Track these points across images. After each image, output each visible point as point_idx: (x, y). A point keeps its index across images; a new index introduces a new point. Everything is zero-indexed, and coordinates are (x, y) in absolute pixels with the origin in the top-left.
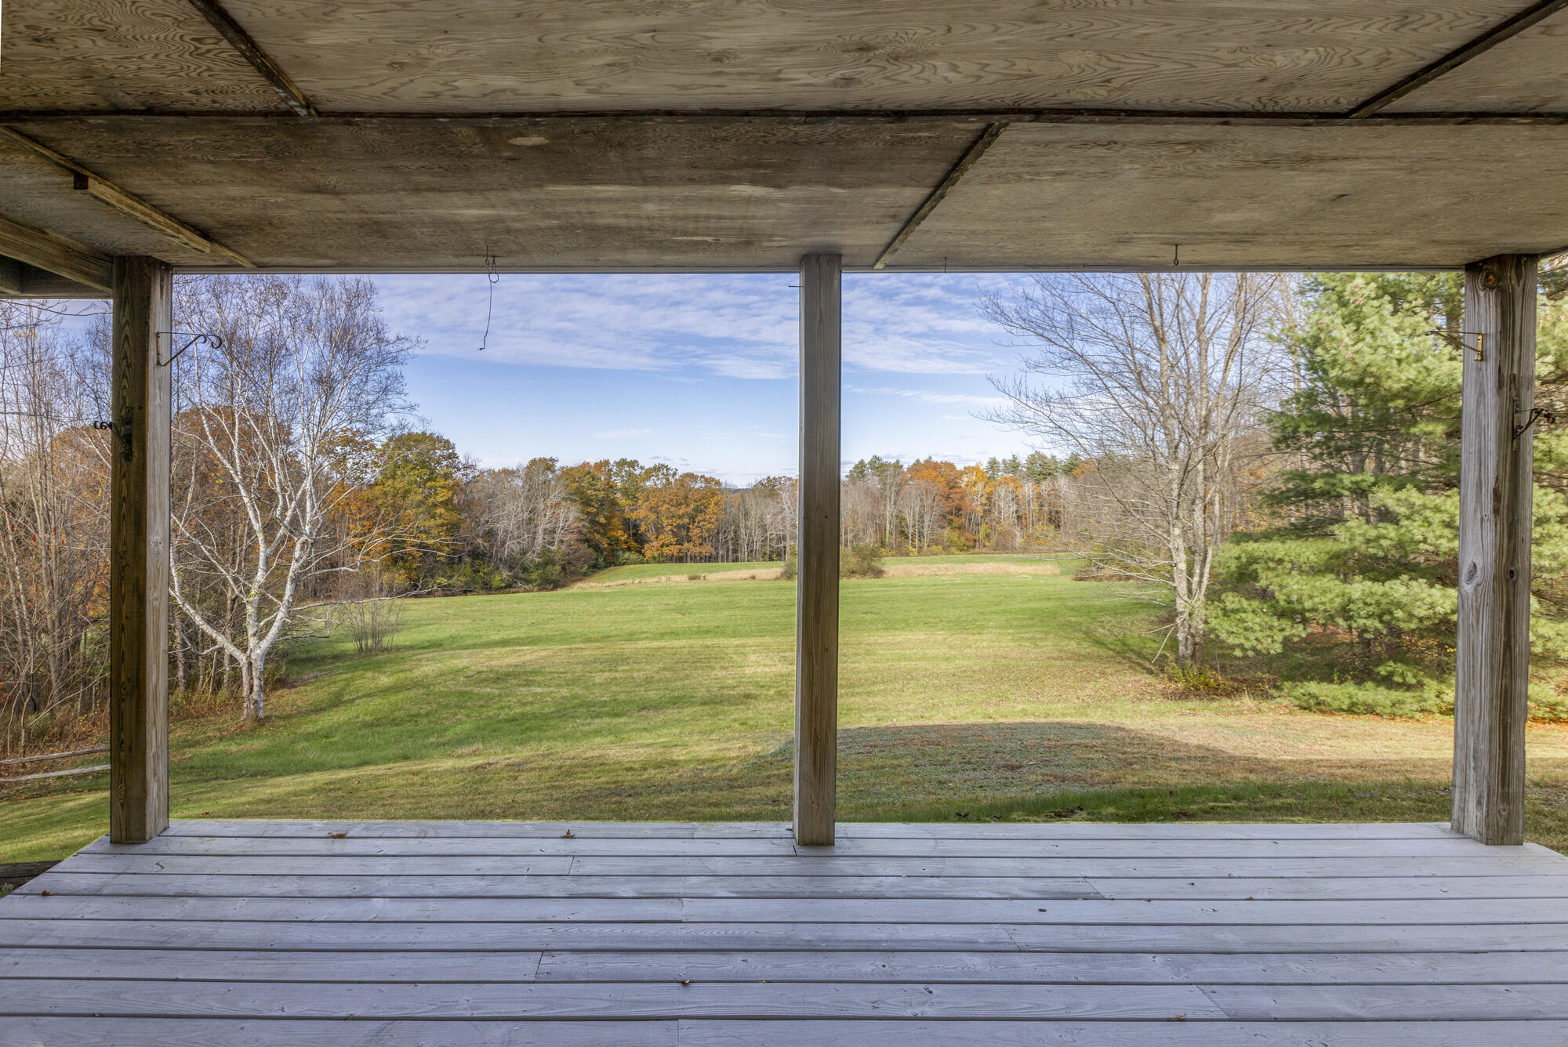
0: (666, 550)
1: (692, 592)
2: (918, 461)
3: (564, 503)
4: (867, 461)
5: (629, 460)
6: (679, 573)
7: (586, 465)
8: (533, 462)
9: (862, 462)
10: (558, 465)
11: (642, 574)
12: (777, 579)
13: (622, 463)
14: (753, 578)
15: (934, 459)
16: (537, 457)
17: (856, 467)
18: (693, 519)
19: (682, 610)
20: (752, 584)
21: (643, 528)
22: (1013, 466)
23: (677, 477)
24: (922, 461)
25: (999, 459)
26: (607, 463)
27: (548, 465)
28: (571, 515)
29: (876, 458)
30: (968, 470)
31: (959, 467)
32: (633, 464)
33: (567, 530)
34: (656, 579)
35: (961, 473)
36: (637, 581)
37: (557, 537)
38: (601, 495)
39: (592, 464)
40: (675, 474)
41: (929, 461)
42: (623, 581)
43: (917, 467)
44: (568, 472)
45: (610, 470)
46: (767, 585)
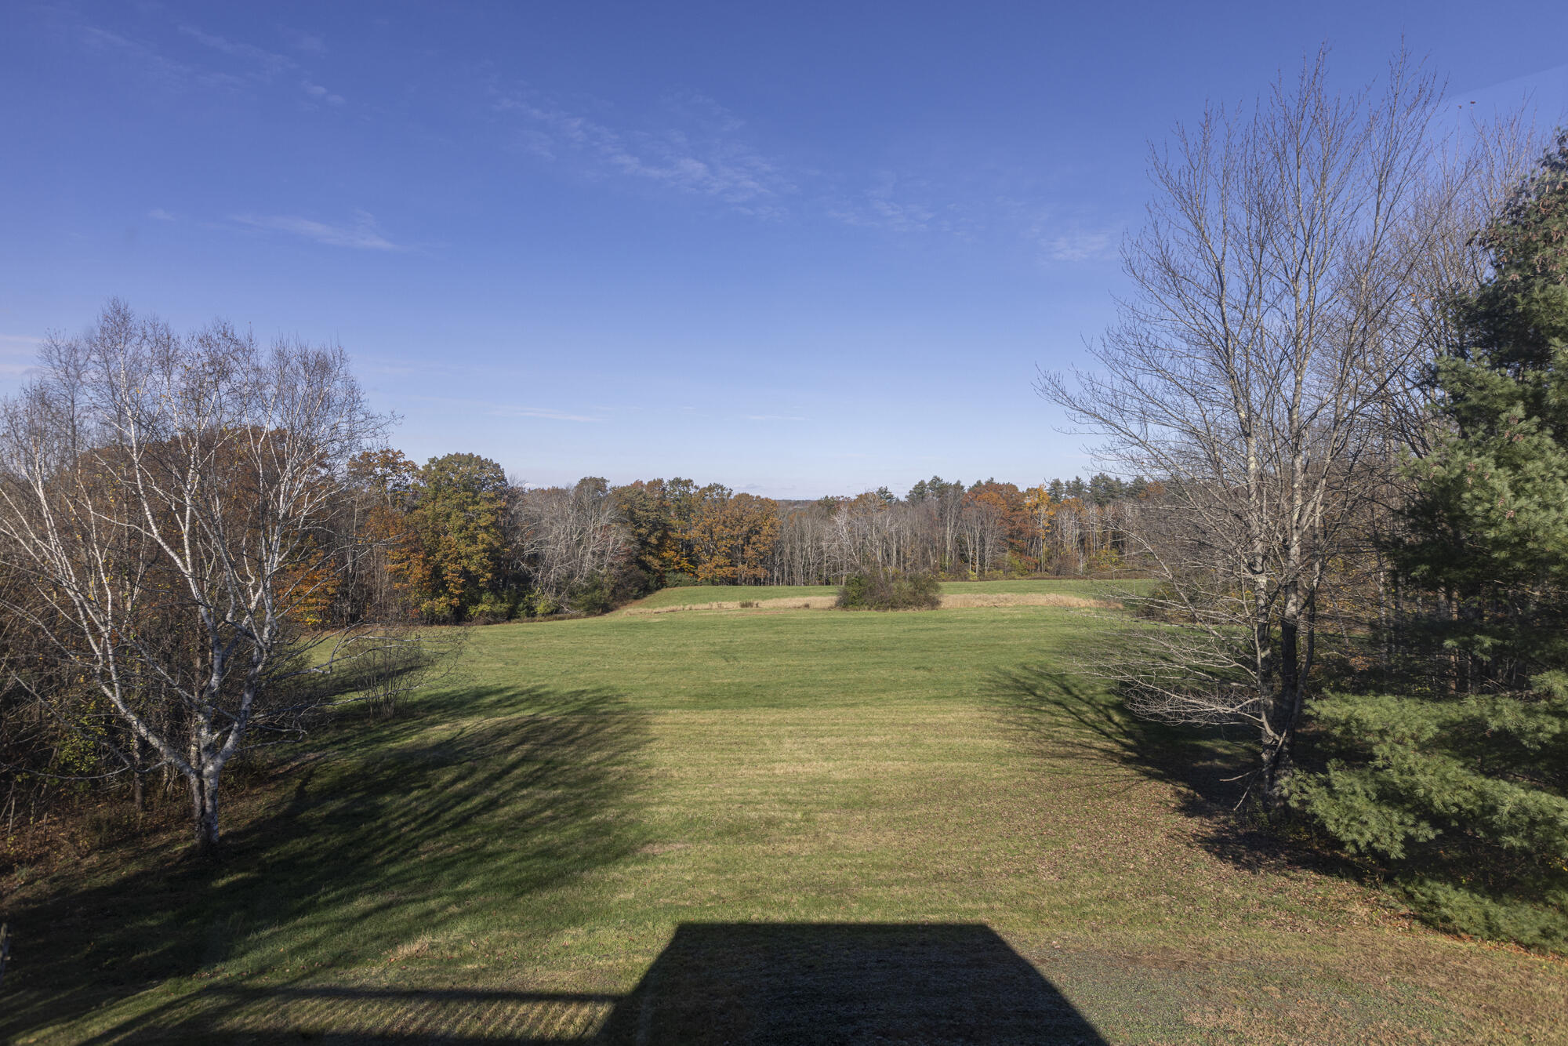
0: (719, 572)
1: (742, 625)
2: (979, 482)
3: (614, 525)
4: (927, 482)
5: (683, 479)
6: (732, 599)
7: (639, 483)
8: (584, 481)
9: (922, 483)
10: (609, 485)
11: (694, 599)
12: (830, 608)
13: (677, 482)
14: (807, 606)
15: (996, 481)
16: (588, 476)
17: (916, 488)
18: (747, 540)
19: (727, 654)
20: (804, 615)
21: (696, 548)
22: (1077, 487)
23: (732, 497)
24: (983, 483)
25: (1063, 481)
26: (661, 481)
27: (599, 484)
28: (620, 538)
29: (936, 479)
30: (1031, 492)
31: (1022, 489)
32: (688, 483)
33: (616, 553)
34: (707, 606)
35: (1024, 495)
36: (687, 607)
37: (608, 559)
38: (653, 516)
39: (646, 482)
40: (730, 494)
41: (990, 483)
42: (674, 607)
43: (978, 488)
44: (619, 492)
45: (664, 489)
46: (820, 616)
